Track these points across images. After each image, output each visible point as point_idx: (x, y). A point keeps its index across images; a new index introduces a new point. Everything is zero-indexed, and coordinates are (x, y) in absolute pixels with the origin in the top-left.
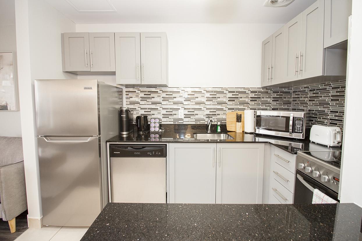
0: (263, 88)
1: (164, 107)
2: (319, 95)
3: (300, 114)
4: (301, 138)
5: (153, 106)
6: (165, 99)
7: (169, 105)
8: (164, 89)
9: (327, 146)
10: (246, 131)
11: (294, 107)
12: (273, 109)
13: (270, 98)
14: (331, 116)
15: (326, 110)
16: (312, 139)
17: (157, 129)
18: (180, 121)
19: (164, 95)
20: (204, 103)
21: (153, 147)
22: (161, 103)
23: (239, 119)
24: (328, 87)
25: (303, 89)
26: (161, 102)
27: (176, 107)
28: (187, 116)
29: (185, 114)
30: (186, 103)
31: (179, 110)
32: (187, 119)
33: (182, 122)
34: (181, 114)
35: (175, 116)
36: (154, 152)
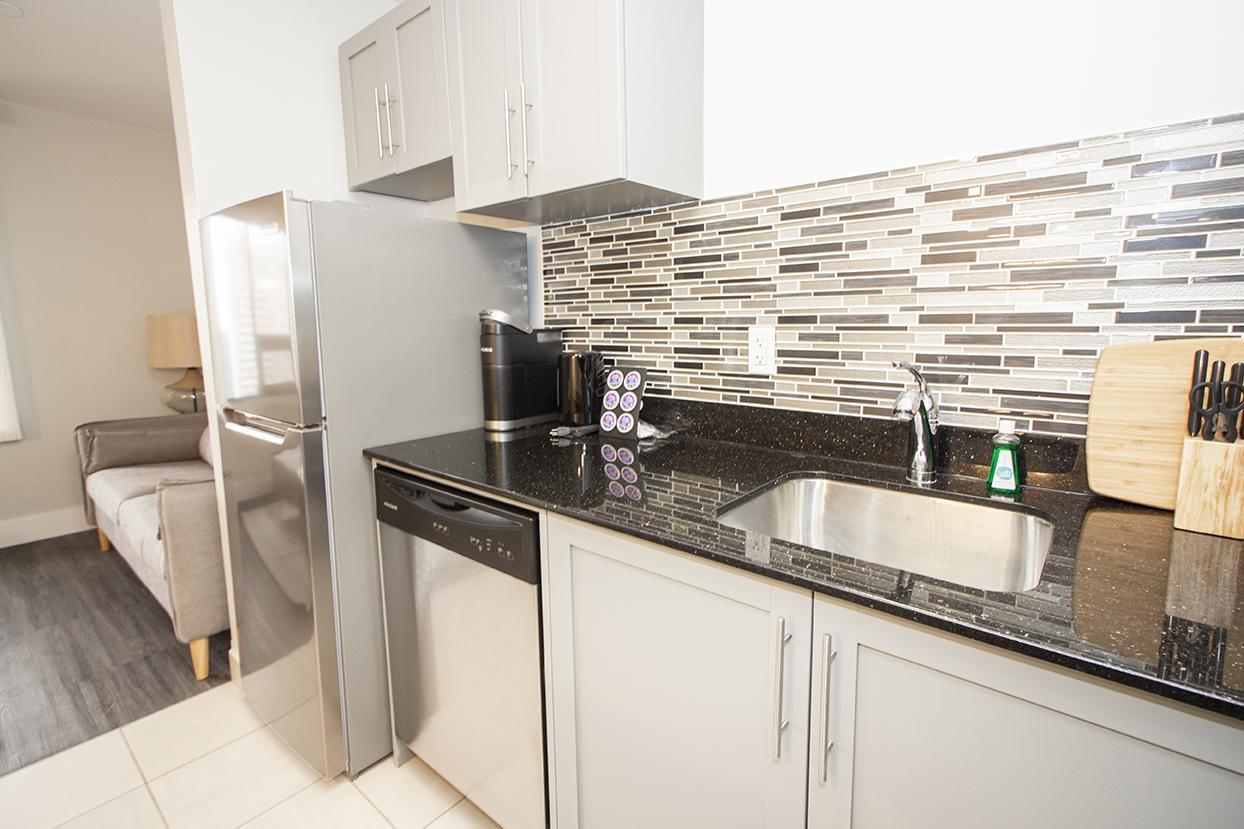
1: (681, 310)
7: (704, 299)
17: (625, 424)
19: (682, 248)
20: (904, 278)
22: (668, 292)
27: (734, 309)
28: (794, 364)
29: (781, 353)
30: (794, 283)
31: (753, 329)
32: (793, 383)
33: (768, 393)
34: (763, 348)
35: (729, 360)
36: (490, 540)
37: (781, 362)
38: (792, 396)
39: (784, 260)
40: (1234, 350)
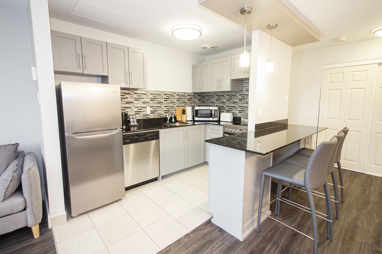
0: (193, 93)
1: (136, 105)
2: (221, 98)
3: (216, 108)
4: (217, 120)
5: (127, 105)
6: (136, 99)
7: (139, 104)
8: (135, 92)
9: (228, 122)
10: (188, 120)
11: (207, 105)
12: (198, 106)
13: (196, 99)
14: (227, 108)
15: (224, 105)
16: (221, 120)
17: (136, 123)
18: (147, 116)
19: (135, 96)
21: (155, 133)
22: (133, 103)
23: (184, 112)
24: (225, 95)
25: (212, 95)
26: (134, 101)
27: (144, 105)
28: (152, 112)
30: (151, 102)
31: (147, 108)
32: (152, 115)
33: (149, 116)
34: (148, 111)
35: (144, 112)
36: (152, 137)
38: (152, 116)
39: (150, 99)
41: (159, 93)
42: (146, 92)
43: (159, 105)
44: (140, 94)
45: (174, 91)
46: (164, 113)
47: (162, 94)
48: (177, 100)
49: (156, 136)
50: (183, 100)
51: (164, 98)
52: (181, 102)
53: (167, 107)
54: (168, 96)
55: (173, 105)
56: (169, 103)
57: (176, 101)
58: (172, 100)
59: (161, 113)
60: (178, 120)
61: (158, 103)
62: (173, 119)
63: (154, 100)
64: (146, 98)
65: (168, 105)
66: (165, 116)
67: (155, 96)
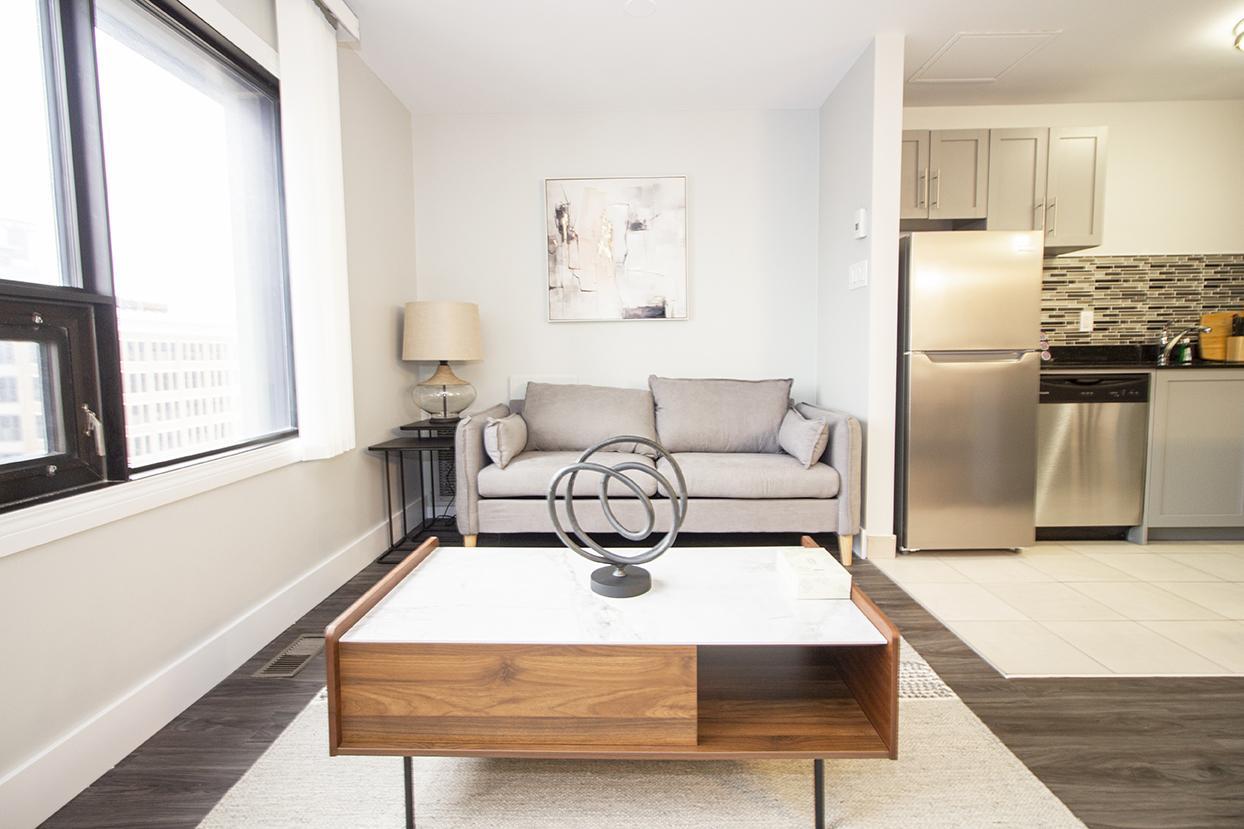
7: (1057, 301)
18: (1081, 340)
21: (1132, 380)
27: (1073, 304)
28: (1100, 327)
29: (1095, 322)
30: (1101, 294)
31: (1083, 313)
32: (1100, 335)
33: (1088, 339)
34: (1087, 321)
35: (1069, 327)
36: (1124, 391)
37: (1095, 326)
38: (1099, 340)
39: (1097, 284)
40: (1241, 314)
41: (1131, 262)
42: (1084, 261)
43: (1128, 303)
44: (1061, 268)
45: (1193, 252)
46: (1144, 331)
47: (1141, 265)
48: (1206, 283)
49: (1137, 392)
50: (1234, 283)
51: (1151, 280)
52: (1226, 290)
53: (1162, 311)
54: (1169, 272)
55: (1188, 304)
56: (1168, 296)
57: (1200, 289)
58: (1185, 283)
59: (1135, 329)
60: (1206, 354)
61: (1126, 296)
62: (1188, 351)
63: (1108, 288)
64: (1079, 282)
65: (1166, 303)
66: (1152, 340)
67: (1115, 275)
